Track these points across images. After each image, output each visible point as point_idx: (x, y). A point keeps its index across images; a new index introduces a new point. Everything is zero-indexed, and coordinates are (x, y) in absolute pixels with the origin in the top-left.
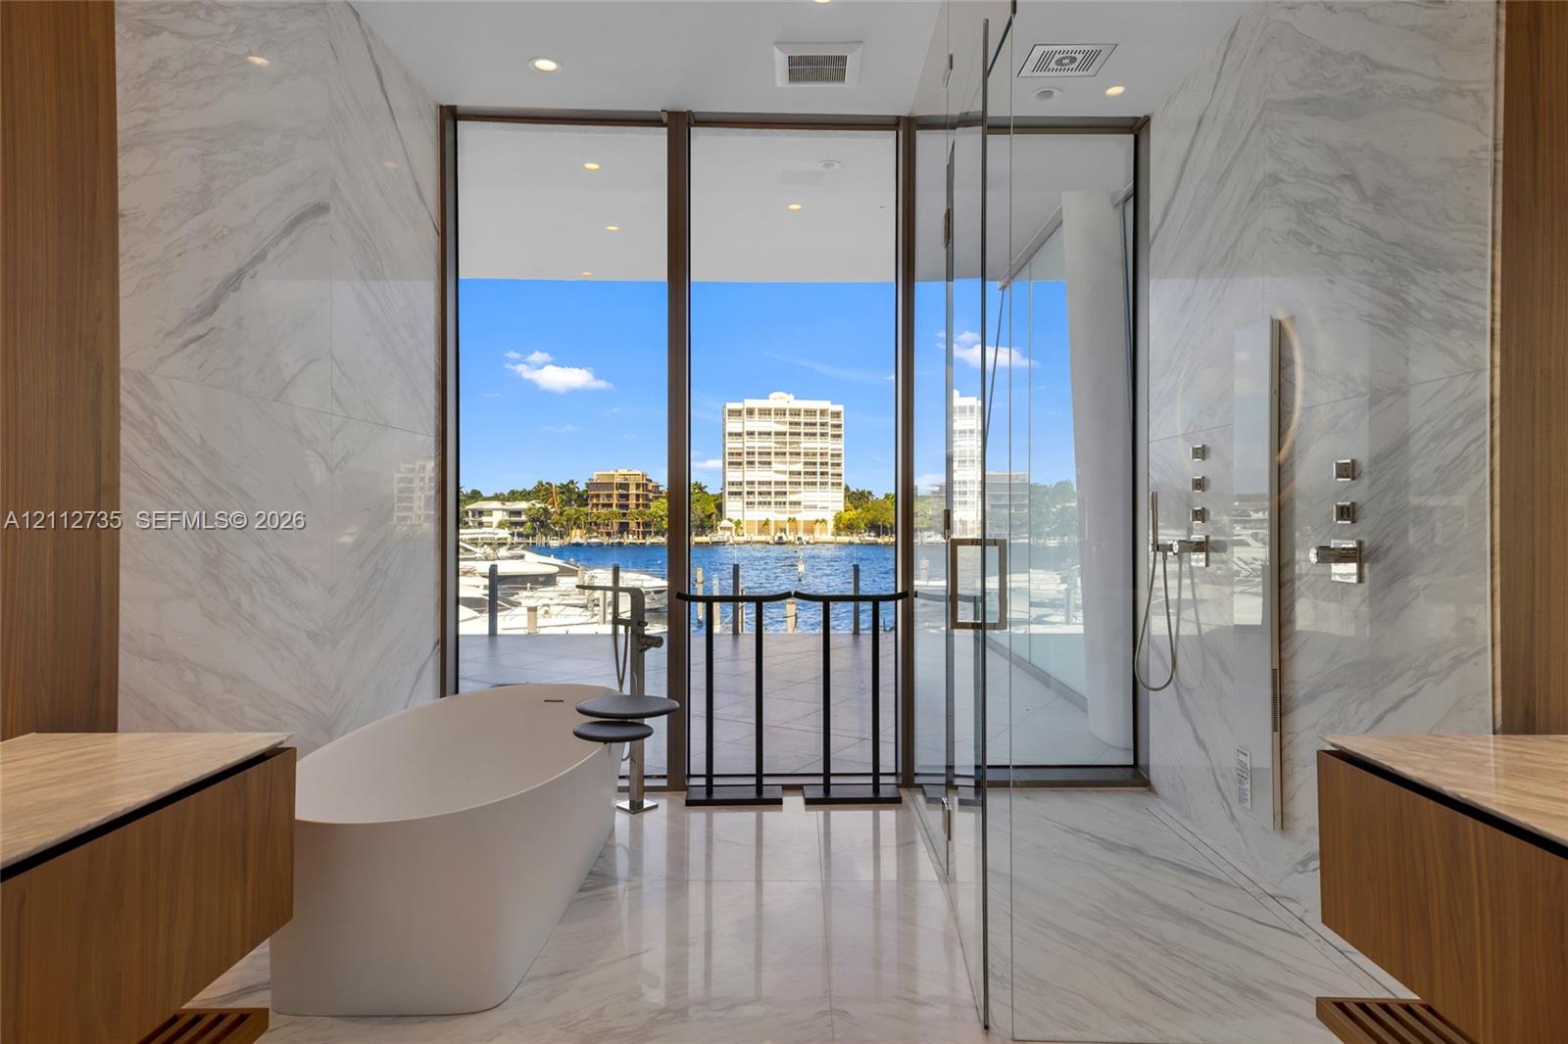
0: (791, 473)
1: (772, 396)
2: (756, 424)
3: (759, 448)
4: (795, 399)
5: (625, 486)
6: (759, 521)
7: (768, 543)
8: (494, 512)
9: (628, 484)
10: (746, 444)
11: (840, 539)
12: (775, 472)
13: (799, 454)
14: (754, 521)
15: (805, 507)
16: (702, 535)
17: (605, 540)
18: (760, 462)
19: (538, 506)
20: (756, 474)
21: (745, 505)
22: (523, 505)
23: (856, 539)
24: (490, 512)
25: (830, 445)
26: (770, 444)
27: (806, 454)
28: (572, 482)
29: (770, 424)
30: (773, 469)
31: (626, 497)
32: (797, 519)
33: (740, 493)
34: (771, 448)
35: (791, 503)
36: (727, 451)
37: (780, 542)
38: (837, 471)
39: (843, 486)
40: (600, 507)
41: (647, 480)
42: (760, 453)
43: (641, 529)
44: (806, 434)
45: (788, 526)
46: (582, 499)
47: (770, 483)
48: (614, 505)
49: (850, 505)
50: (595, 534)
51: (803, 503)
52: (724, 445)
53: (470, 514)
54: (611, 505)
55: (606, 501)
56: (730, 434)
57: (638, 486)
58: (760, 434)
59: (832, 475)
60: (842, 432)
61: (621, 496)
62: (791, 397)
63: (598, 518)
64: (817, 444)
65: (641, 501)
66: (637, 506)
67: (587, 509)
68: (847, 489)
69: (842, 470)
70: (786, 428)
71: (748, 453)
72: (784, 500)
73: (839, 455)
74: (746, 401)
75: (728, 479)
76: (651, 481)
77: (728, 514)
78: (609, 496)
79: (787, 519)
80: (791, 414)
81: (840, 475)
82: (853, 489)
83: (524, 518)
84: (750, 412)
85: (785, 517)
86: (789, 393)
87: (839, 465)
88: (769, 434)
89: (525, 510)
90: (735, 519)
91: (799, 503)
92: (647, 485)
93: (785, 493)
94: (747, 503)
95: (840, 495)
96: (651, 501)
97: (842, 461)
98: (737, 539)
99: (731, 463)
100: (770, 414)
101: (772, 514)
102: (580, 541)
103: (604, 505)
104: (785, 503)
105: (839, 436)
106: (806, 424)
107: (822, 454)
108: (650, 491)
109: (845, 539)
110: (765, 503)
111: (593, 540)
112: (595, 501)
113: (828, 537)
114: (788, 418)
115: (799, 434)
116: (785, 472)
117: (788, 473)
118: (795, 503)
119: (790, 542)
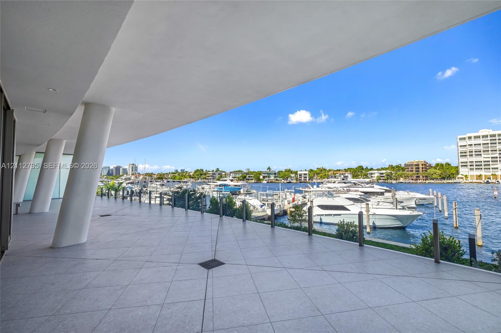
0: (492, 158)
1: (480, 131)
2: (473, 142)
3: (475, 150)
4: (493, 131)
5: (418, 165)
6: (476, 175)
7: (481, 183)
8: (375, 174)
9: (419, 164)
10: (468, 149)
12: (483, 158)
13: (496, 150)
14: (474, 175)
16: (450, 180)
17: (411, 181)
18: (475, 155)
19: (388, 171)
20: (474, 159)
22: (384, 171)
24: (374, 173)
26: (481, 148)
28: (400, 164)
29: (481, 141)
30: (482, 157)
31: (419, 168)
32: (496, 174)
33: (467, 166)
34: (481, 149)
35: (492, 168)
36: (459, 152)
37: (488, 182)
40: (409, 171)
41: (426, 163)
42: (475, 152)
43: (424, 178)
45: (491, 177)
46: (403, 169)
47: (481, 162)
48: (414, 171)
50: (407, 179)
51: (499, 168)
52: (458, 150)
53: (369, 174)
54: (413, 171)
55: (411, 170)
56: (461, 146)
57: (422, 165)
58: (475, 145)
61: (416, 168)
62: (491, 130)
63: (408, 175)
65: (424, 169)
66: (423, 171)
67: (404, 172)
70: (489, 142)
71: (469, 152)
72: (489, 167)
74: (467, 134)
75: (460, 161)
76: (427, 163)
77: (461, 173)
78: (412, 168)
79: (491, 174)
80: (491, 137)
83: (384, 175)
84: (470, 138)
85: (490, 174)
86: (489, 129)
88: (480, 144)
89: (384, 173)
90: (465, 174)
91: (497, 168)
92: (426, 164)
93: (489, 165)
94: (470, 169)
96: (428, 169)
98: (465, 181)
99: (461, 156)
100: (479, 138)
101: (483, 173)
102: (402, 181)
103: (410, 171)
104: (489, 168)
108: (427, 166)
110: (479, 169)
111: (407, 181)
112: (407, 170)
114: (489, 138)
115: (496, 143)
116: (489, 158)
117: (490, 158)
118: (495, 168)
119: (493, 183)
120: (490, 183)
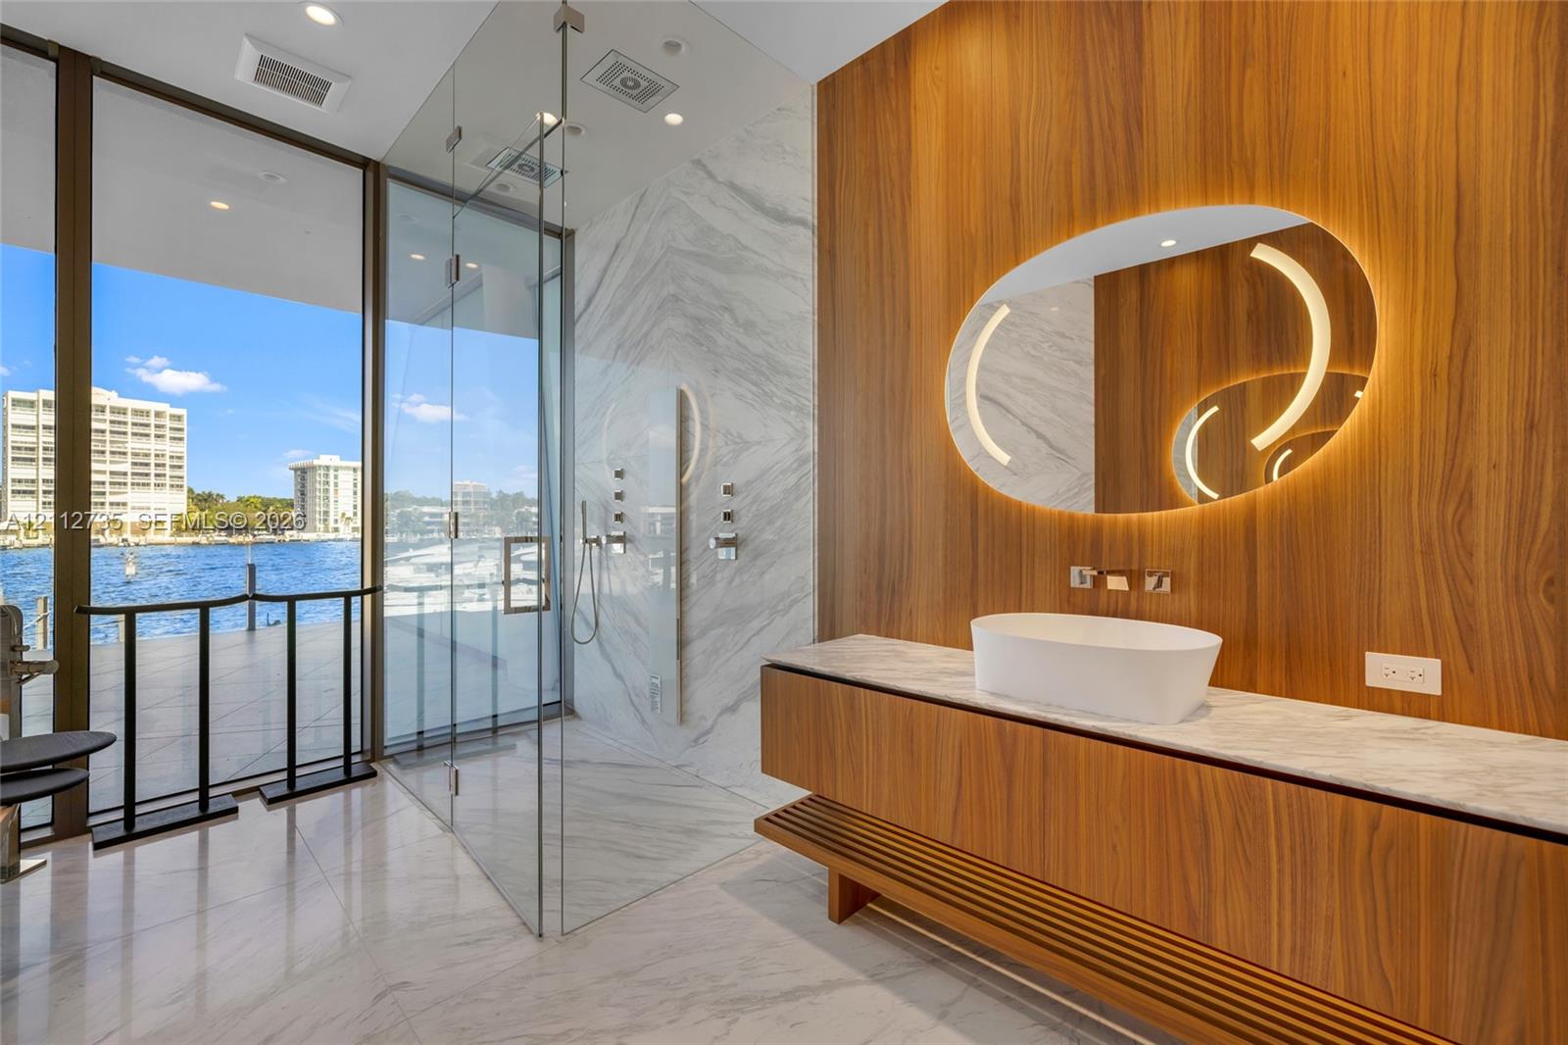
0: (112, 473)
4: (119, 396)
10: (42, 439)
11: (180, 540)
13: (125, 454)
15: (133, 508)
21: (41, 506)
23: (202, 539)
25: (168, 447)
27: (134, 454)
33: (33, 492)
35: (111, 504)
36: (10, 445)
38: (177, 473)
39: (185, 489)
44: (134, 434)
49: (194, 507)
51: (129, 504)
52: (5, 438)
56: (14, 426)
59: (171, 477)
60: (185, 435)
62: (114, 394)
64: (152, 445)
68: (190, 491)
69: (184, 473)
71: (46, 449)
72: (102, 500)
73: (180, 458)
74: (41, 391)
75: (10, 476)
77: (10, 515)
80: (112, 412)
81: (182, 477)
82: (198, 491)
84: (50, 405)
86: (110, 390)
87: (180, 467)
91: (124, 504)
93: (104, 493)
94: (44, 503)
95: (183, 496)
97: (184, 463)
98: (26, 542)
99: (14, 459)
104: (103, 504)
105: (181, 439)
106: (134, 424)
107: (157, 455)
109: (187, 539)
113: (166, 537)
114: (107, 416)
115: (125, 433)
116: (104, 472)
117: (108, 473)
118: (118, 504)
119: (111, 545)
120: (102, 546)
